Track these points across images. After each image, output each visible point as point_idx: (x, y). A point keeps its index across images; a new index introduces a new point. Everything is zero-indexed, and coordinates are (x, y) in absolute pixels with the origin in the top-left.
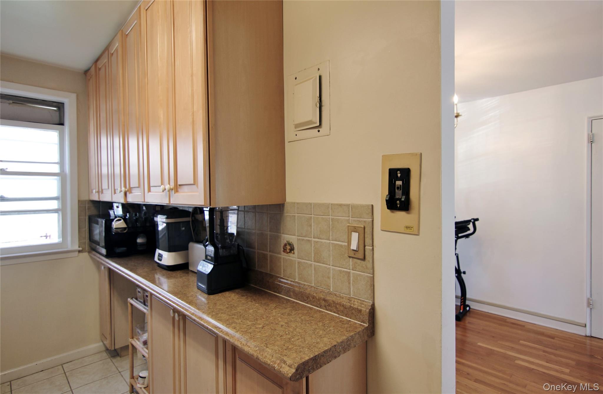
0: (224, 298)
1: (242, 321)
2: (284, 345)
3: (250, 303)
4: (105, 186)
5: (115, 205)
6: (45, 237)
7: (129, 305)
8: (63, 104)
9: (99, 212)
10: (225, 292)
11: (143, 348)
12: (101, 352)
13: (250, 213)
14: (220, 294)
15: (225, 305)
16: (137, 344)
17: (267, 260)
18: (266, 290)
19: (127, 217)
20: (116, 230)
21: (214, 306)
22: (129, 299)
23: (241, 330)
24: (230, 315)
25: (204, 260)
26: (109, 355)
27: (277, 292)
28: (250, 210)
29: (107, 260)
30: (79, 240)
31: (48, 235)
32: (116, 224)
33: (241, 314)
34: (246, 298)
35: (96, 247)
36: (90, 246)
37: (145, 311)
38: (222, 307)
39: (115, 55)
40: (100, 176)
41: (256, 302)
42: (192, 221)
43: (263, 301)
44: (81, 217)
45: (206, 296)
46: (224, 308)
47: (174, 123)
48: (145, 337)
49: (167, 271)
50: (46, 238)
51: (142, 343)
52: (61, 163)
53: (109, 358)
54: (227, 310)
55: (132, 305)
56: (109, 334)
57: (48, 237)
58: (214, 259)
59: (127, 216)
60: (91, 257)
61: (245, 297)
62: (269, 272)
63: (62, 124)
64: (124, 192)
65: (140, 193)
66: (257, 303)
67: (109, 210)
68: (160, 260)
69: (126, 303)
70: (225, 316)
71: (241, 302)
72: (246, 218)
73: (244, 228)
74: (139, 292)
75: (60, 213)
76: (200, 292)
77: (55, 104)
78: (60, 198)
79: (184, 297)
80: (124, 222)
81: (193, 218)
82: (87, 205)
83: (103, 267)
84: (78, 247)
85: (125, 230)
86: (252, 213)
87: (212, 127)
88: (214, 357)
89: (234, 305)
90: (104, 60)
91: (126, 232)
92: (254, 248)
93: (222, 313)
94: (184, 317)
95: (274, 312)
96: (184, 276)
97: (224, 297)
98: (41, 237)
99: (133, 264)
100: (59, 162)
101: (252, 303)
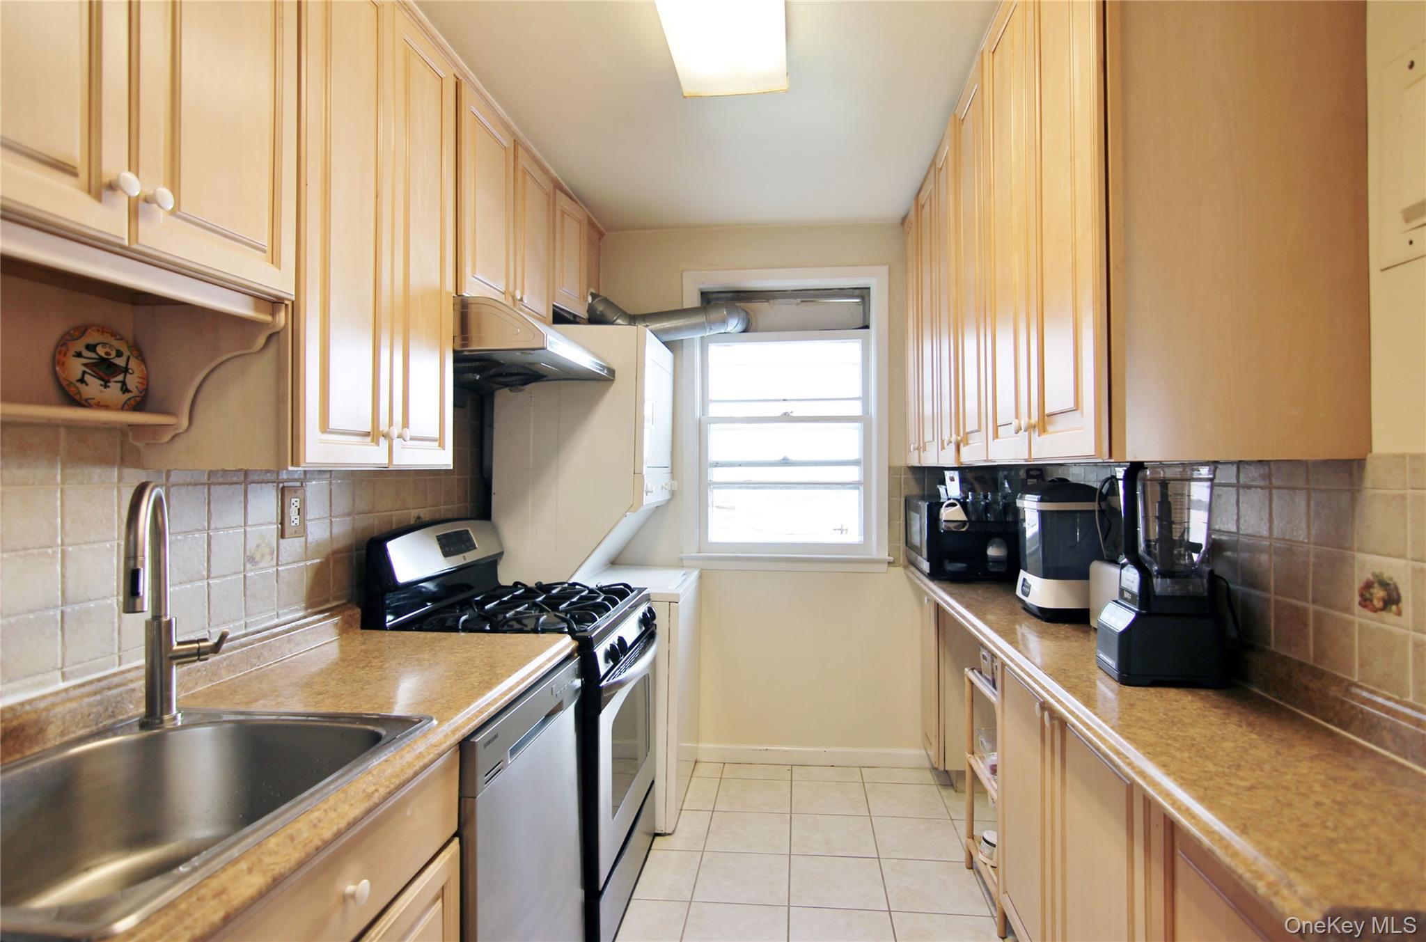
0: (1159, 698)
1: (1190, 758)
2: (1305, 848)
3: (1232, 727)
4: (928, 437)
5: (948, 474)
6: (840, 532)
7: (966, 680)
8: (869, 288)
9: (924, 489)
10: (1167, 689)
11: (989, 780)
12: (925, 769)
13: (1253, 489)
14: (1152, 690)
15: (1157, 714)
16: (979, 766)
17: (1306, 625)
18: (1299, 711)
19: (968, 500)
20: (946, 524)
21: (1126, 709)
22: (966, 670)
23: (1183, 775)
24: (1162, 737)
25: (1116, 602)
26: (936, 779)
27: (1336, 721)
28: (1254, 483)
29: (932, 585)
30: (890, 542)
31: (844, 528)
32: (947, 514)
33: (1194, 742)
34: (1224, 714)
35: (917, 557)
36: (906, 556)
37: (993, 699)
38: (1146, 716)
39: (944, 170)
40: (920, 417)
41: (1254, 729)
42: (1099, 511)
43: (1275, 733)
44: (892, 499)
45: (1115, 685)
46: (1153, 719)
47: (1039, 280)
48: (993, 758)
49: (1039, 620)
50: (842, 533)
51: (988, 767)
52: (865, 399)
53: (936, 785)
54: (1159, 725)
55: (972, 683)
56: (936, 736)
57: (844, 532)
58: (1138, 598)
59: (968, 498)
60: (909, 578)
61: (1221, 712)
62: (1311, 662)
63: (867, 327)
64: (955, 444)
65: (981, 443)
66: (1255, 734)
67: (938, 486)
68: (1026, 594)
69: (962, 675)
70: (1148, 736)
71: (1207, 719)
72: (1240, 504)
73: (1238, 533)
74: (984, 658)
75: (862, 488)
76: (1100, 674)
77: (857, 292)
78: (862, 463)
79: (1061, 675)
80: (961, 509)
81: (1103, 504)
82: (902, 476)
83: (926, 599)
84: (887, 555)
85: (963, 527)
86: (1259, 490)
87: (1117, 268)
88: (1123, 835)
89: (1181, 720)
90: (929, 187)
91: (966, 531)
92: (1265, 589)
93: (1142, 727)
94: (1063, 724)
95: (1304, 768)
96: (1073, 636)
97: (1162, 697)
98: (835, 530)
99: (975, 596)
100: (861, 396)
101: (1240, 730)
